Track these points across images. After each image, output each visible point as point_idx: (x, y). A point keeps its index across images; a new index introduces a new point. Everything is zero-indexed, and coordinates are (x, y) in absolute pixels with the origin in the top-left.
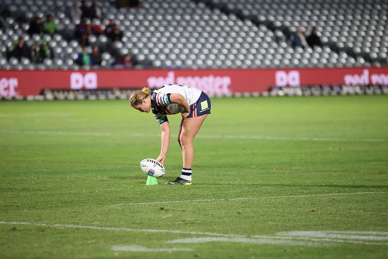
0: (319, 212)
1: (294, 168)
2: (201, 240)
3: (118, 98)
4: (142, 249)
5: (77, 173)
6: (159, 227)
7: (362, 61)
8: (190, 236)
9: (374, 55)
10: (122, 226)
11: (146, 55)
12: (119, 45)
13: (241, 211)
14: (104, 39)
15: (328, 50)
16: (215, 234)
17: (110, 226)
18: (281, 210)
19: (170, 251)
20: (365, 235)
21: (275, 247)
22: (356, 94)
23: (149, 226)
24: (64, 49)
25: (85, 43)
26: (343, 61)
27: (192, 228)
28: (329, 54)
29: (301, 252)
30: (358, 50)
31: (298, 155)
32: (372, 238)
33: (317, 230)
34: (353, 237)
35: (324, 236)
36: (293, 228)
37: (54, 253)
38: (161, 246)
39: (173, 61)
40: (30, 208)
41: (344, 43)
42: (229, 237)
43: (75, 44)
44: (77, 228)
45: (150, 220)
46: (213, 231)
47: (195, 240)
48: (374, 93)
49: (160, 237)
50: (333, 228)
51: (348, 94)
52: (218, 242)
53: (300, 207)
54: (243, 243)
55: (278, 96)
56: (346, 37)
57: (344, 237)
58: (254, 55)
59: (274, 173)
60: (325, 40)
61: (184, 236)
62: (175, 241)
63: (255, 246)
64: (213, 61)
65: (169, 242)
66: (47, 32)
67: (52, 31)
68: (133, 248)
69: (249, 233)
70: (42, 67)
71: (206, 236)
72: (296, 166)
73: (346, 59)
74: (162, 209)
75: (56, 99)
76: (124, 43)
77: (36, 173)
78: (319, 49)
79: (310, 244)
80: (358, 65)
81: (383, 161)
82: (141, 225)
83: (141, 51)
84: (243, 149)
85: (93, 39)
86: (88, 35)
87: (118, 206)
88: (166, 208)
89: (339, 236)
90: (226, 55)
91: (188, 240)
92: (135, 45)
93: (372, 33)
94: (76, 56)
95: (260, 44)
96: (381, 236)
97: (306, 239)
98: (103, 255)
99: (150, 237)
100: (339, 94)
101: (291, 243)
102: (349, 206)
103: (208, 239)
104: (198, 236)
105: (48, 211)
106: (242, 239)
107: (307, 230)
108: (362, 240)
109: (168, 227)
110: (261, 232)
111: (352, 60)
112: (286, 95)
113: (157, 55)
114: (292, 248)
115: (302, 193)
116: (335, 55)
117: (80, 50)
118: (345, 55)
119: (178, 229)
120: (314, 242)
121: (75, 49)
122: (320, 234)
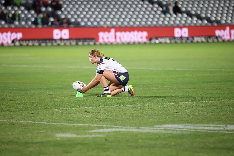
0: (180, 113)
1: (165, 87)
2: (109, 130)
3: (59, 45)
4: (74, 136)
5: (34, 90)
6: (84, 122)
7: (206, 22)
8: (102, 128)
9: (213, 19)
10: (62, 122)
11: (76, 19)
12: (59, 13)
13: (133, 113)
14: (50, 9)
15: (185, 15)
16: (117, 126)
17: (55, 122)
18: (157, 112)
19: (91, 136)
20: (207, 127)
21: (154, 134)
22: (202, 42)
23: (78, 122)
24: (26, 15)
25: (38, 12)
26: (195, 22)
27: (103, 123)
28: (186, 18)
29: (169, 137)
30: (203, 16)
31: (168, 79)
32: (211, 128)
33: (179, 124)
34: (200, 128)
35: (183, 127)
36: (165, 123)
37: (21, 138)
38: (85, 134)
39: (92, 22)
40: (5, 111)
41: (195, 11)
42: (126, 128)
43: (33, 12)
44: (34, 123)
45: (78, 118)
46: (116, 125)
47: (106, 130)
48: (213, 42)
49: (84, 129)
50: (189, 123)
51: (198, 42)
52: (120, 131)
53: (169, 110)
54: (134, 132)
55: (155, 43)
56: (196, 8)
57: (195, 128)
58: (141, 19)
59: (153, 90)
60: (184, 9)
61: (99, 128)
62: (94, 131)
63: (141, 134)
64: (116, 22)
65: (90, 131)
66: (15, 5)
67: (19, 4)
68: (68, 135)
69: (138, 126)
70: (13, 26)
71: (112, 128)
72: (166, 85)
73: (196, 21)
74: (86, 112)
75: (21, 45)
76: (62, 12)
77: (9, 90)
78: (180, 15)
79: (175, 132)
80: (203, 24)
81: (218, 82)
82: (73, 121)
83: (72, 16)
84: (134, 75)
85: (43, 9)
86: (40, 7)
87: (59, 110)
88: (88, 111)
89: (192, 127)
90: (124, 19)
91: (101, 130)
92: (69, 12)
93: (212, 5)
94: (33, 20)
95: (144, 12)
96: (217, 127)
97: (173, 129)
98: (50, 139)
99: (78, 128)
100: (192, 42)
101: (163, 132)
102: (198, 109)
103: (113, 130)
104: (107, 128)
105: (17, 113)
106: (134, 130)
107: (173, 124)
108: (206, 130)
109: (89, 122)
110: (146, 125)
111: (200, 22)
112: (160, 43)
113: (82, 19)
114: (164, 134)
115: (170, 102)
116: (190, 19)
117: (35, 15)
118: (195, 19)
119: (96, 123)
120: (177, 131)
121: (32, 15)
122: (181, 126)
